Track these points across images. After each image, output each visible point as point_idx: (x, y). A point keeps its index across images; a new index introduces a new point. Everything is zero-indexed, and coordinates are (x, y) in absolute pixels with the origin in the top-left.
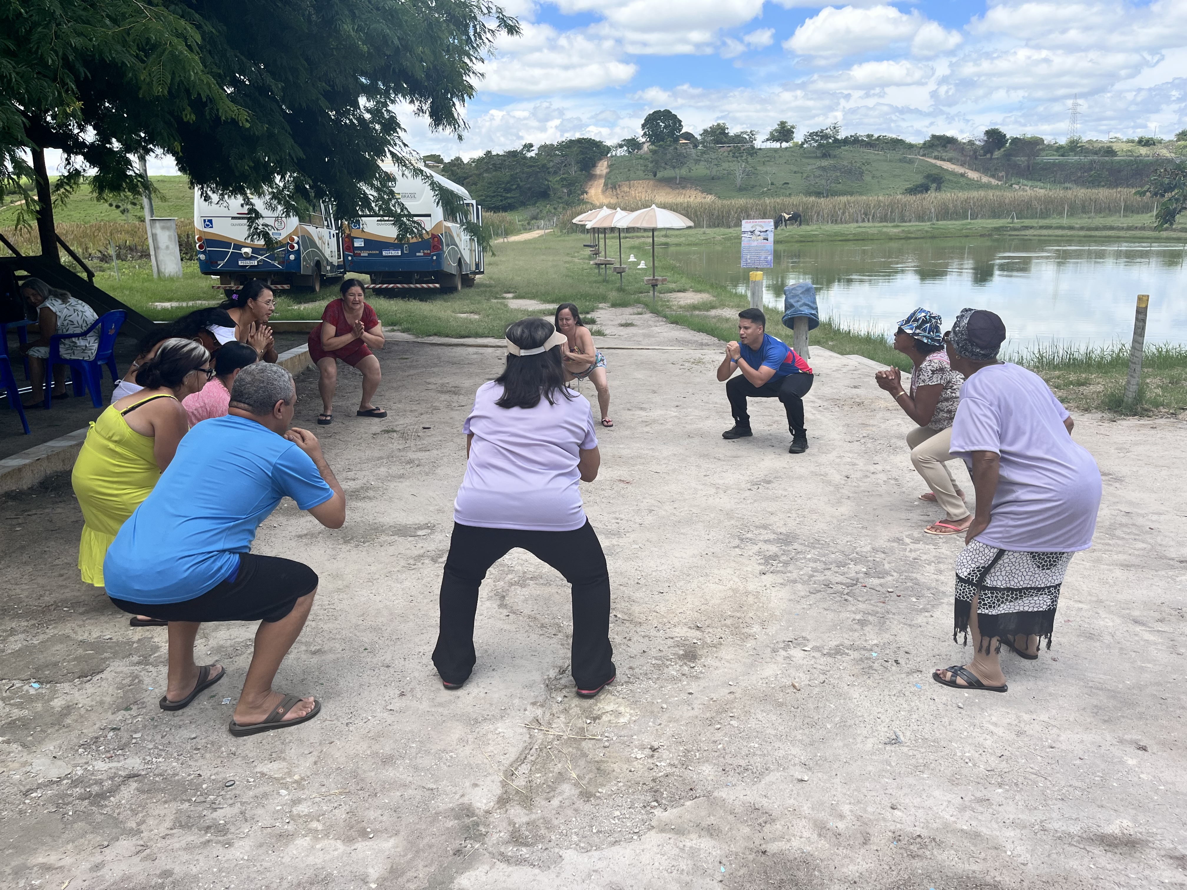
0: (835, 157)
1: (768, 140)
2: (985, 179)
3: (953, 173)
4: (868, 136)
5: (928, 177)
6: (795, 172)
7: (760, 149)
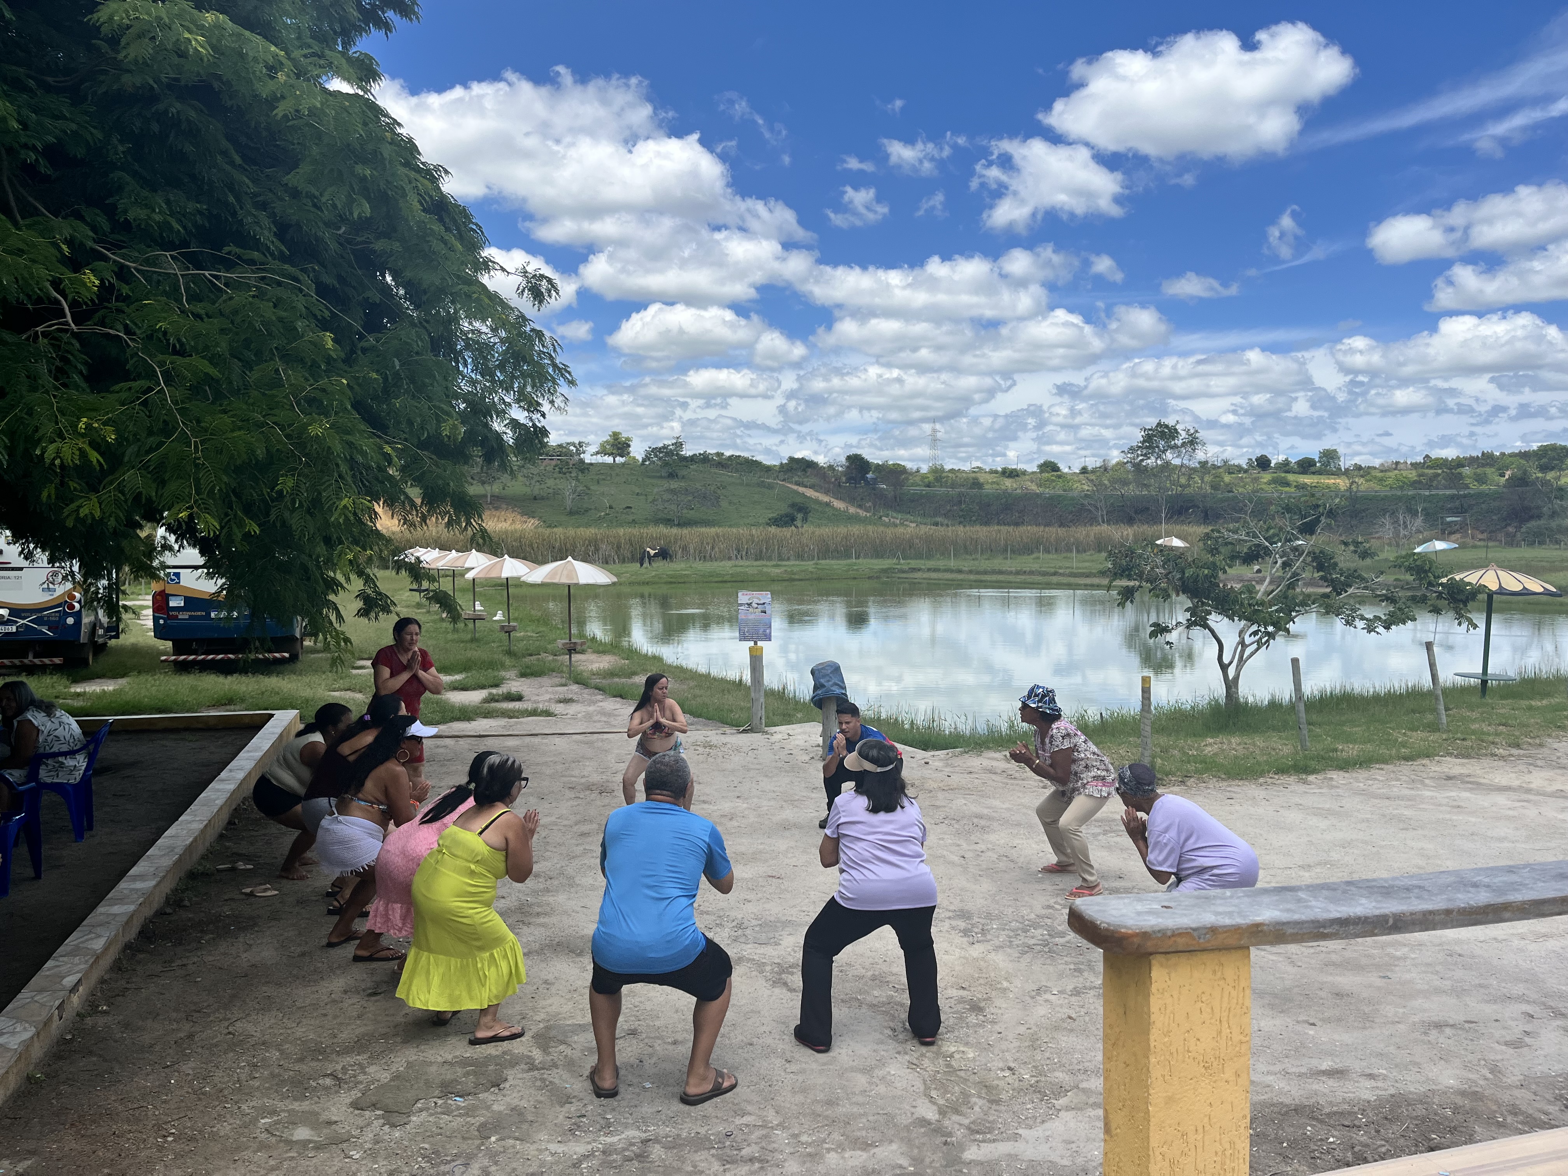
0: (683, 477)
1: (597, 453)
2: (852, 510)
3: (817, 501)
4: (719, 454)
5: (793, 505)
6: (638, 494)
7: (591, 464)
